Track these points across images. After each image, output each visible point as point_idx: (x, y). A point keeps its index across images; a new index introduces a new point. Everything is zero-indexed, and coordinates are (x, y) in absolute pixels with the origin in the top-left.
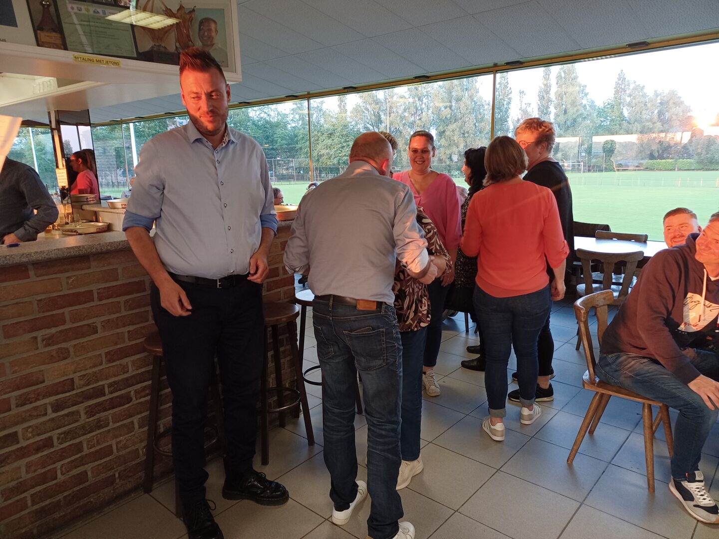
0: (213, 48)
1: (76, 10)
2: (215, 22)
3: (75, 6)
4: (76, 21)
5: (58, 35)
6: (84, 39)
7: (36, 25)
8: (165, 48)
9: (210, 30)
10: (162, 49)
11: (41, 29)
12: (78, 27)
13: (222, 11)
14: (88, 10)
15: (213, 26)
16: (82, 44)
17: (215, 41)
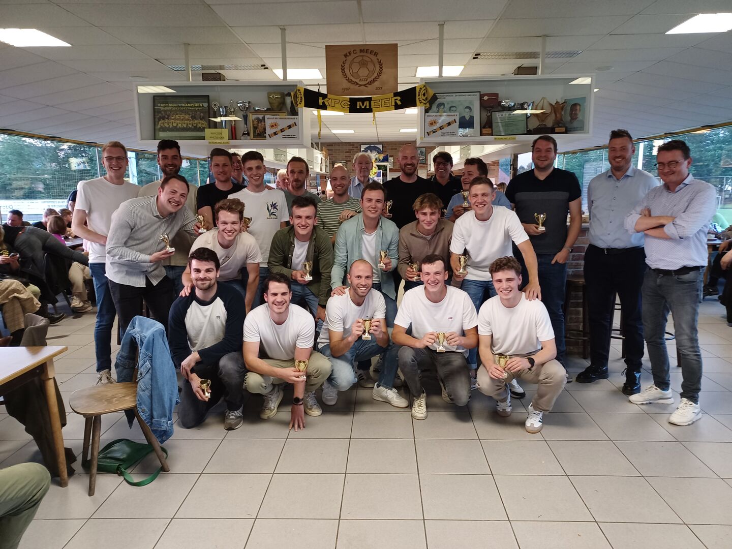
0: (577, 120)
1: (500, 116)
2: (580, 105)
3: (500, 114)
4: (499, 121)
5: (490, 129)
6: (501, 129)
7: (482, 126)
8: (545, 125)
9: (576, 110)
10: (543, 126)
11: (484, 127)
12: (500, 124)
13: (584, 99)
14: (506, 115)
15: (578, 107)
16: (500, 131)
17: (578, 116)
